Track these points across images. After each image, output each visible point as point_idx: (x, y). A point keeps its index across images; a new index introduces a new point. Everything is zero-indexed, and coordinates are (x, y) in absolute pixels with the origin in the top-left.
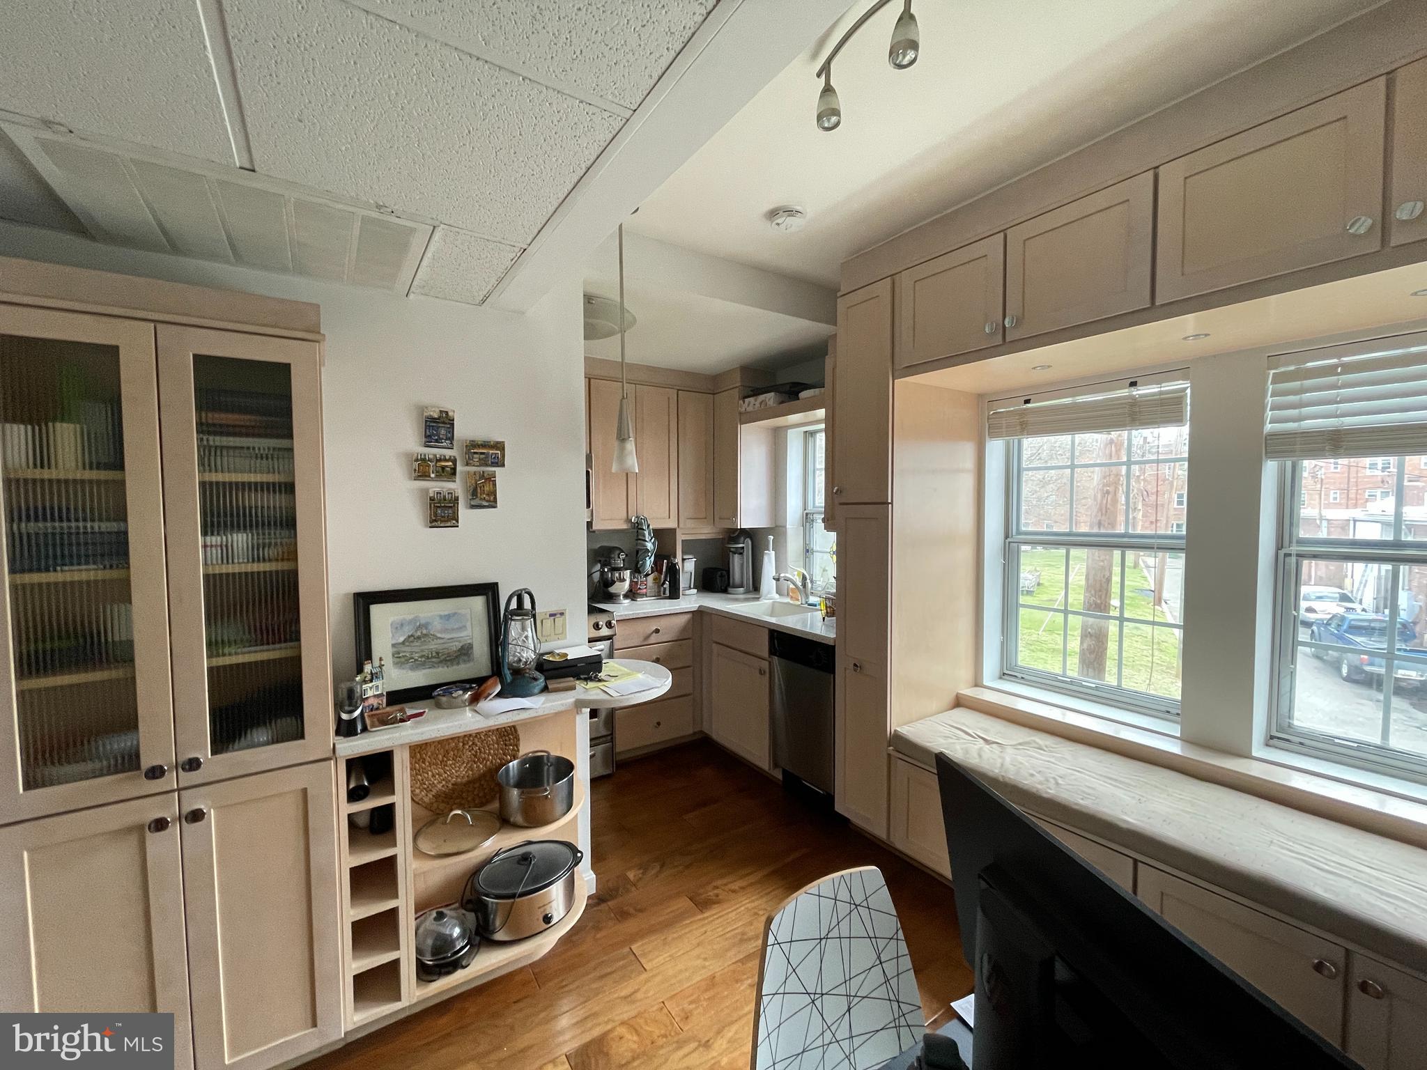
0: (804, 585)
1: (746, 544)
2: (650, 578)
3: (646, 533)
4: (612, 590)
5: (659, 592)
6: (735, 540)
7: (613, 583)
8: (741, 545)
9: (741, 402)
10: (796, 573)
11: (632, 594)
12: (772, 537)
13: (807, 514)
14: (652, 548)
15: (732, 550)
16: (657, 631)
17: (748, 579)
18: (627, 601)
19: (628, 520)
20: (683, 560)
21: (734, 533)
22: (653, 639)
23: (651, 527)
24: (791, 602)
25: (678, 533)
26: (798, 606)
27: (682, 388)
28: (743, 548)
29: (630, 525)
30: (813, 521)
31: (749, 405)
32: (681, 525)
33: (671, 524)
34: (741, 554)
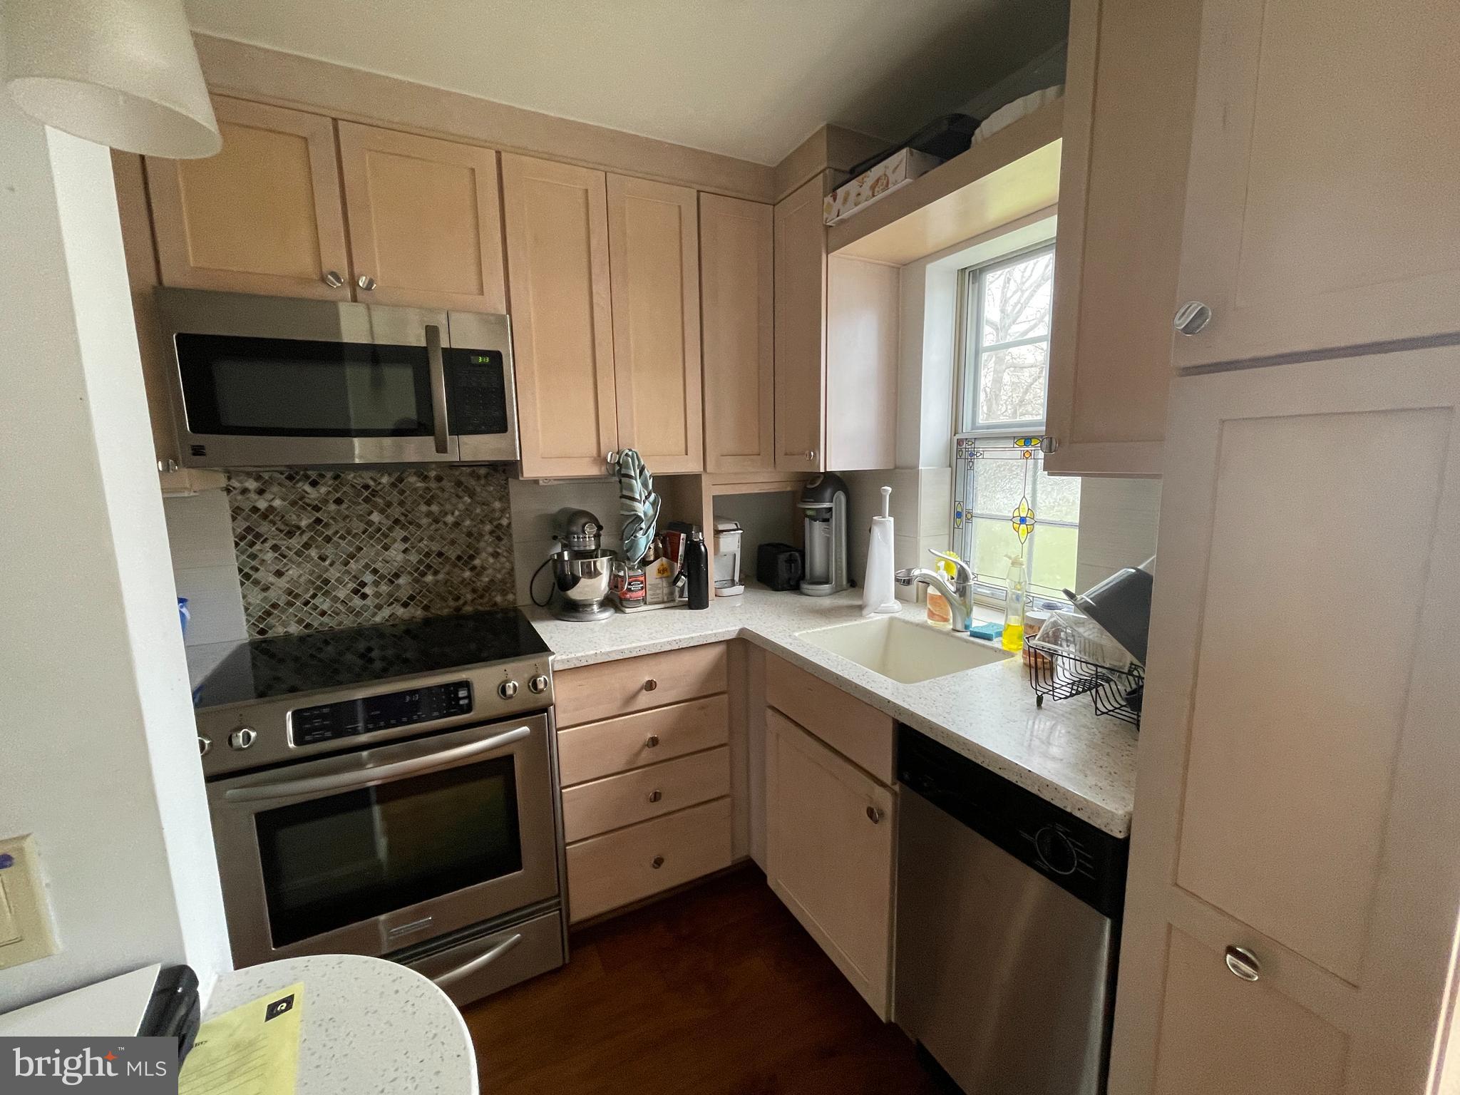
0: (962, 591)
1: (836, 503)
2: (652, 570)
3: (637, 485)
4: (575, 594)
5: (672, 593)
6: (815, 495)
7: (575, 580)
8: (826, 505)
9: (829, 199)
10: (942, 564)
11: (615, 601)
12: (889, 489)
13: (959, 442)
14: (651, 512)
15: (809, 513)
16: (650, 686)
17: (838, 568)
18: (607, 615)
19: (600, 459)
20: (718, 532)
21: (813, 482)
22: (645, 699)
23: (647, 473)
24: (930, 622)
25: (706, 482)
26: (947, 634)
27: (707, 189)
28: (830, 509)
29: (603, 468)
30: (972, 455)
31: (845, 200)
32: (709, 469)
33: (689, 466)
34: (826, 520)
